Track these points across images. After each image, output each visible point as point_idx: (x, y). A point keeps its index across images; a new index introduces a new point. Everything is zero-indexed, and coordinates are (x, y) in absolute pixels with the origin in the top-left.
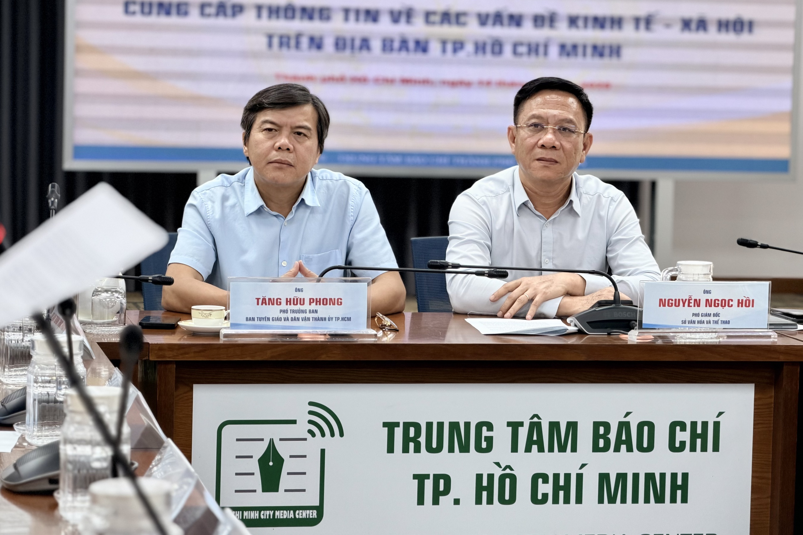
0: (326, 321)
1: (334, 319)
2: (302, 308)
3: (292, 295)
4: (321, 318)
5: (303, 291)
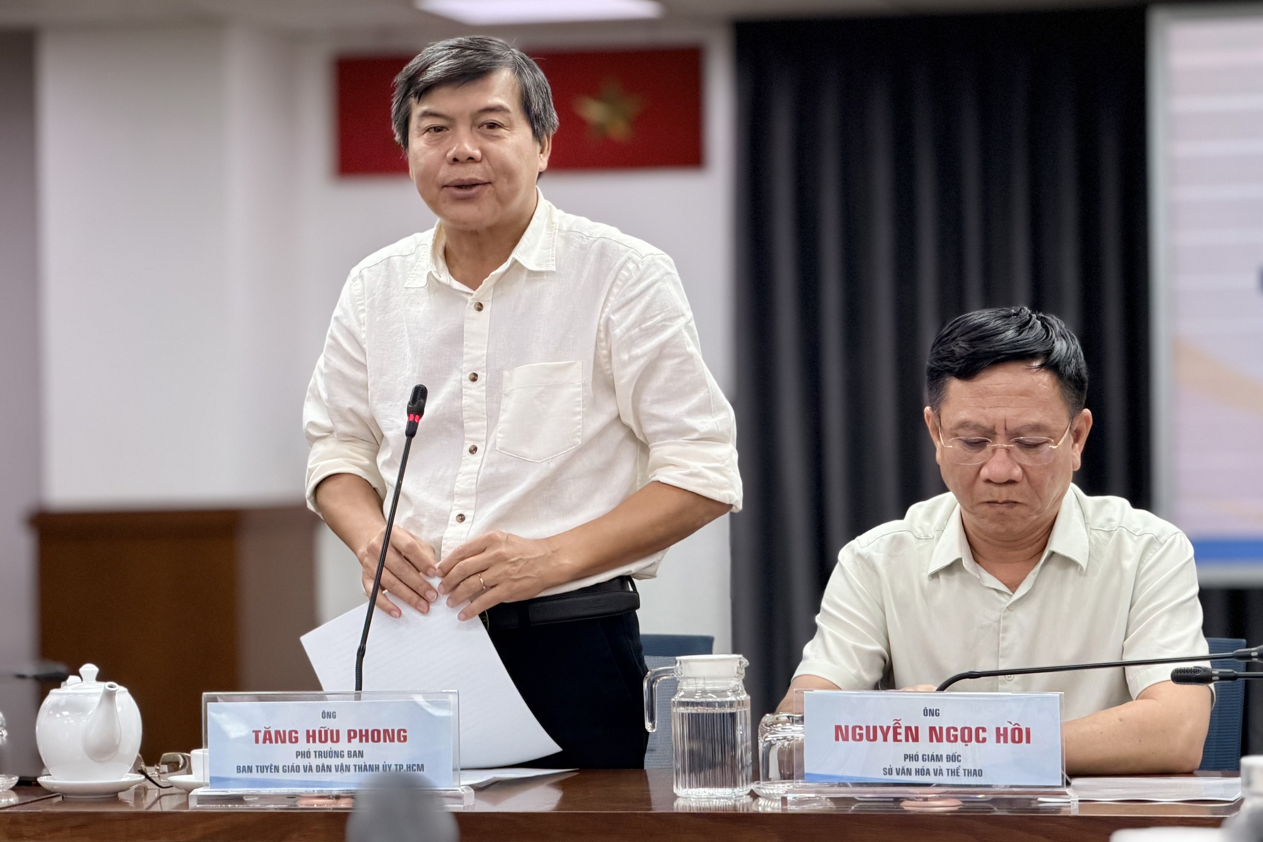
2: (336, 747)
3: (318, 724)
4: (370, 766)
5: (335, 716)
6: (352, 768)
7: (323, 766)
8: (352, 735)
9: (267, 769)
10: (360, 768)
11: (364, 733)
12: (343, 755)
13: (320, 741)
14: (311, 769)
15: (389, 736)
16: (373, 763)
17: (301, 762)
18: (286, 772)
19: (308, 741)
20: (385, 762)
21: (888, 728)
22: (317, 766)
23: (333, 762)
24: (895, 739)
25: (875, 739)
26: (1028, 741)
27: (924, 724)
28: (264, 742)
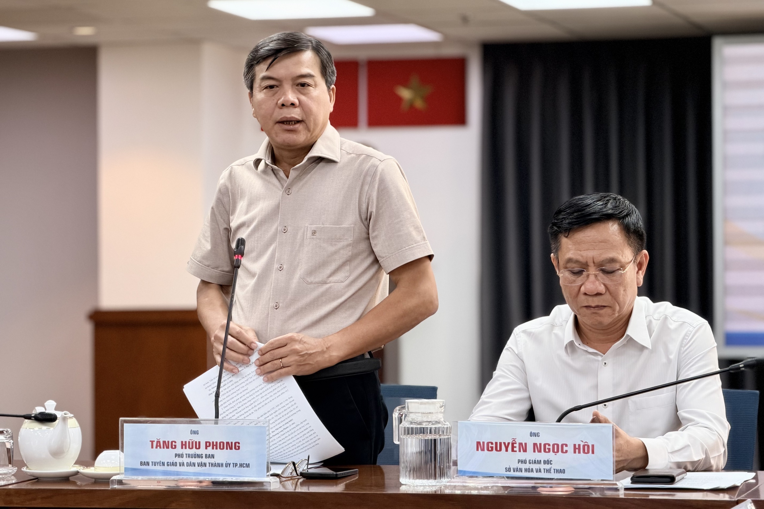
0: (223, 467)
1: (232, 465)
2: (198, 452)
3: (188, 438)
4: (218, 463)
5: (198, 433)
6: (208, 465)
7: (191, 463)
8: (208, 445)
9: (158, 464)
10: (212, 465)
11: (215, 444)
12: (203, 457)
13: (189, 448)
14: (183, 465)
15: (229, 446)
17: (178, 460)
18: (169, 466)
19: (182, 448)
20: (227, 462)
21: (509, 443)
22: (187, 463)
23: (197, 460)
24: (513, 451)
25: (500, 450)
26: (593, 452)
27: (530, 442)
28: (156, 448)
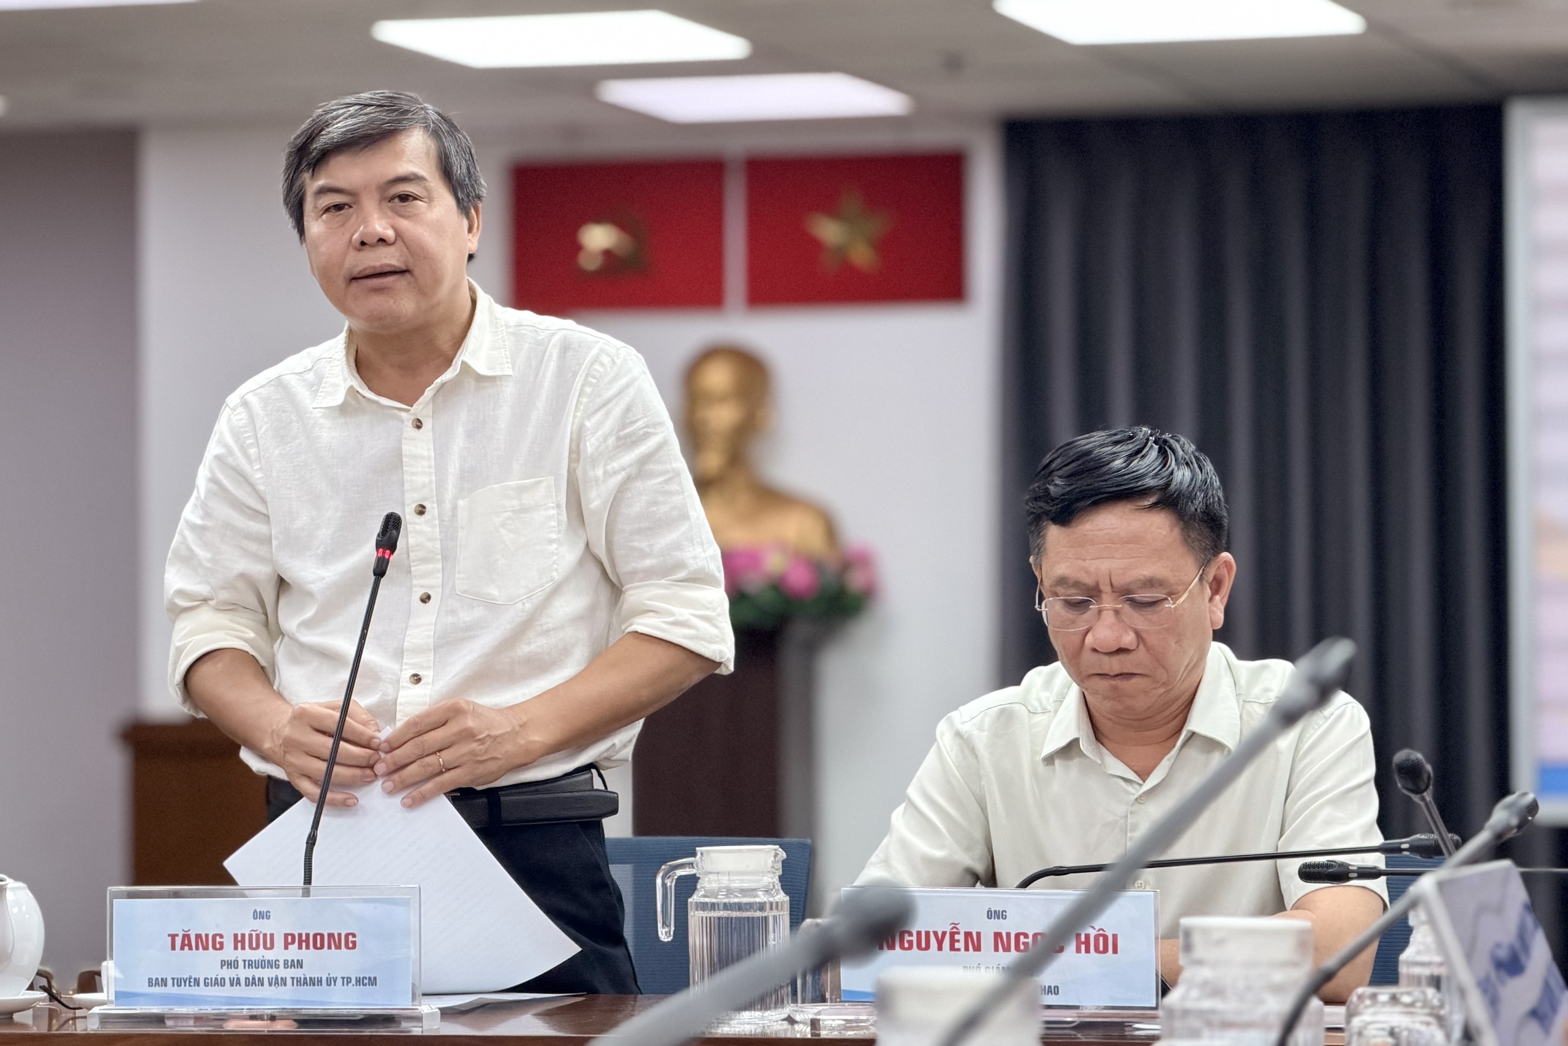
0: (321, 985)
1: (339, 981)
2: (270, 955)
3: (248, 926)
4: (311, 978)
5: (269, 916)
6: (289, 981)
7: (254, 979)
8: (289, 940)
9: (185, 982)
10: (299, 981)
11: (304, 938)
12: (279, 965)
13: (251, 947)
14: (239, 983)
15: (334, 941)
16: (315, 975)
17: (227, 973)
18: (208, 986)
19: (236, 948)
20: (329, 974)
21: (944, 933)
22: (246, 978)
23: (266, 973)
24: (952, 948)
25: (928, 947)
26: (1115, 951)
27: (988, 929)
28: (182, 948)
